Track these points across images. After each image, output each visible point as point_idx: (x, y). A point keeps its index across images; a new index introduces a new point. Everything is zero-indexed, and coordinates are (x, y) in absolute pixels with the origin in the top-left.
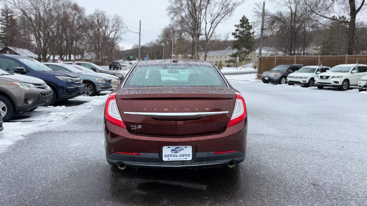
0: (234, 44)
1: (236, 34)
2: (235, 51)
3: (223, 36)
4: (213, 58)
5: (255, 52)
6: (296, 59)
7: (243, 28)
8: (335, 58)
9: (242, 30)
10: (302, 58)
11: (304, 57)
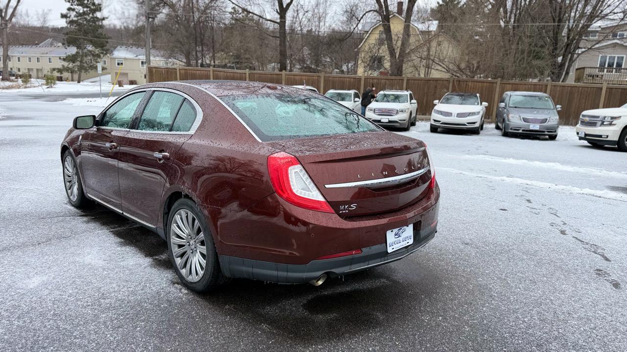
0: (67, 36)
1: (69, 17)
2: (73, 50)
3: (35, 17)
4: (19, 61)
5: (113, 54)
6: (213, 73)
7: (83, 8)
8: (269, 76)
9: (81, 11)
10: (222, 73)
11: (224, 72)
